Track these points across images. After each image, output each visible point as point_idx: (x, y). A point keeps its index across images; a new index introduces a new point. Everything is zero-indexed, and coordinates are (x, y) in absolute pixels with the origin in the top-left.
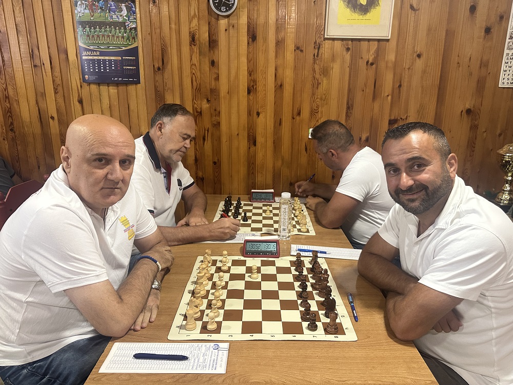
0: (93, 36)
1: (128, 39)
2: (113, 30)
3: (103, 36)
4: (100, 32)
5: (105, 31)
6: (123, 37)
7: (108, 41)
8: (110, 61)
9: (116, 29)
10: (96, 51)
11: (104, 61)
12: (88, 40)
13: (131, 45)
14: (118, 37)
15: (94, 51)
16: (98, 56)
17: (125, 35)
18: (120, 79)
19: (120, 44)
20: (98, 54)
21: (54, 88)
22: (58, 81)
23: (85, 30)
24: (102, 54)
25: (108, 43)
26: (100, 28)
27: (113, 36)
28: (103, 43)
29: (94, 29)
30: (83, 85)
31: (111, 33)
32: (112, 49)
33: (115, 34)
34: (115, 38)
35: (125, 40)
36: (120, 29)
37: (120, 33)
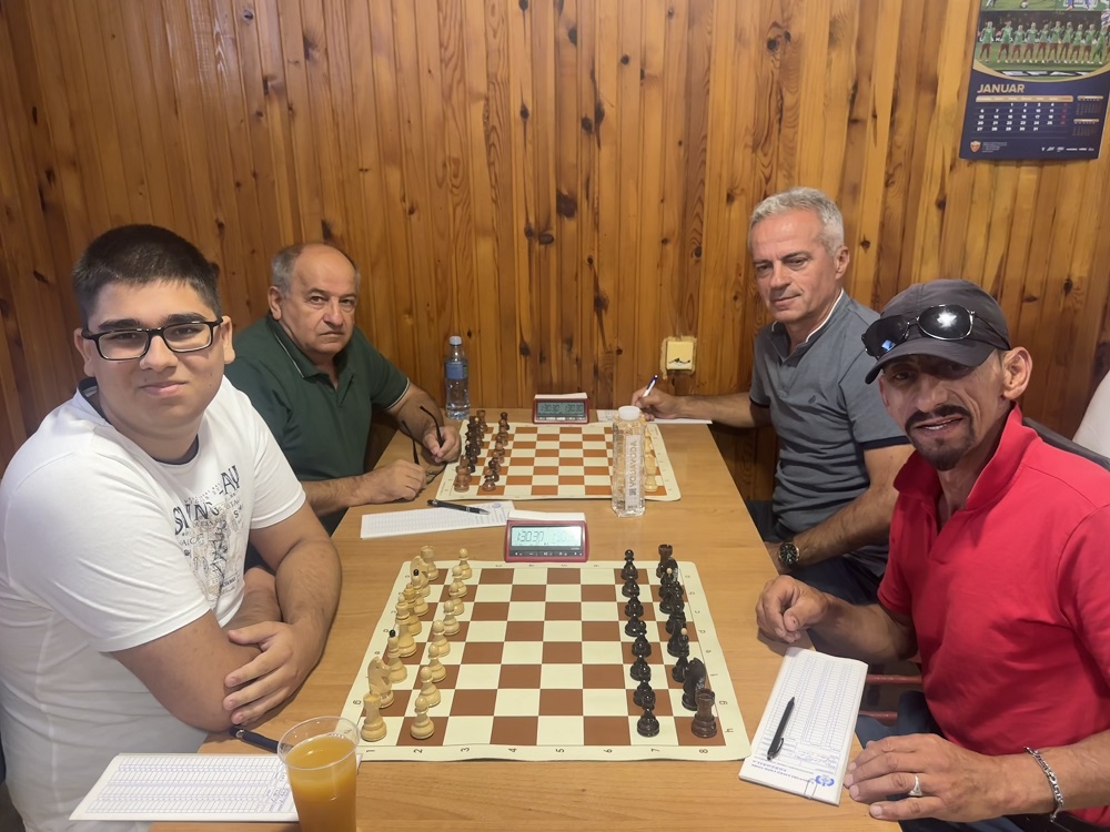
0: (1018, 47)
1: (1099, 52)
2: (1069, 31)
3: (1043, 45)
4: (1037, 37)
5: (1050, 34)
6: (1088, 48)
7: (1052, 58)
8: (1046, 105)
9: (1075, 29)
10: (1017, 83)
11: (1033, 105)
12: (1003, 57)
13: (1101, 66)
14: (1077, 48)
15: (1011, 82)
16: (1020, 94)
17: (1094, 42)
18: (1061, 149)
19: (1079, 65)
20: (1021, 88)
21: (887, 173)
22: (899, 156)
23: (999, 33)
24: (1031, 89)
25: (1051, 64)
26: (1039, 28)
27: (1066, 46)
28: (1039, 64)
29: (1025, 29)
30: (957, 164)
31: (1062, 38)
32: (1058, 76)
33: (1073, 40)
34: (1070, 51)
35: (1092, 55)
36: (1086, 28)
37: (1084, 37)
